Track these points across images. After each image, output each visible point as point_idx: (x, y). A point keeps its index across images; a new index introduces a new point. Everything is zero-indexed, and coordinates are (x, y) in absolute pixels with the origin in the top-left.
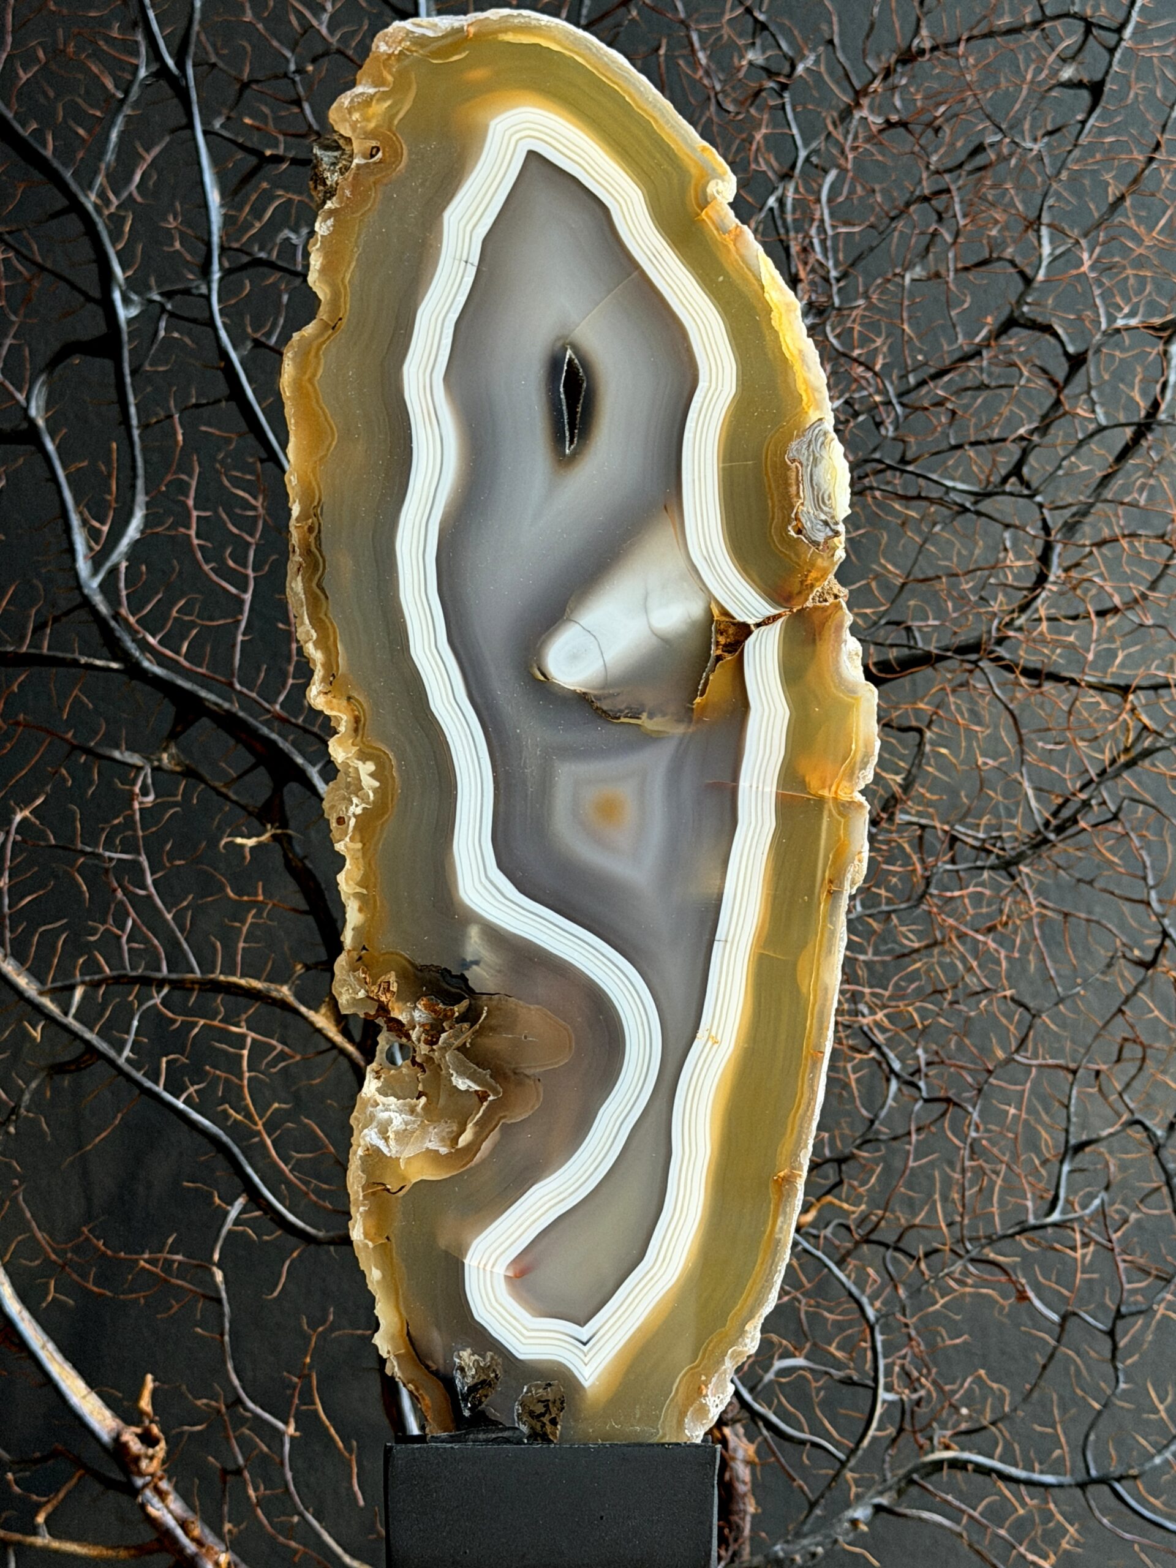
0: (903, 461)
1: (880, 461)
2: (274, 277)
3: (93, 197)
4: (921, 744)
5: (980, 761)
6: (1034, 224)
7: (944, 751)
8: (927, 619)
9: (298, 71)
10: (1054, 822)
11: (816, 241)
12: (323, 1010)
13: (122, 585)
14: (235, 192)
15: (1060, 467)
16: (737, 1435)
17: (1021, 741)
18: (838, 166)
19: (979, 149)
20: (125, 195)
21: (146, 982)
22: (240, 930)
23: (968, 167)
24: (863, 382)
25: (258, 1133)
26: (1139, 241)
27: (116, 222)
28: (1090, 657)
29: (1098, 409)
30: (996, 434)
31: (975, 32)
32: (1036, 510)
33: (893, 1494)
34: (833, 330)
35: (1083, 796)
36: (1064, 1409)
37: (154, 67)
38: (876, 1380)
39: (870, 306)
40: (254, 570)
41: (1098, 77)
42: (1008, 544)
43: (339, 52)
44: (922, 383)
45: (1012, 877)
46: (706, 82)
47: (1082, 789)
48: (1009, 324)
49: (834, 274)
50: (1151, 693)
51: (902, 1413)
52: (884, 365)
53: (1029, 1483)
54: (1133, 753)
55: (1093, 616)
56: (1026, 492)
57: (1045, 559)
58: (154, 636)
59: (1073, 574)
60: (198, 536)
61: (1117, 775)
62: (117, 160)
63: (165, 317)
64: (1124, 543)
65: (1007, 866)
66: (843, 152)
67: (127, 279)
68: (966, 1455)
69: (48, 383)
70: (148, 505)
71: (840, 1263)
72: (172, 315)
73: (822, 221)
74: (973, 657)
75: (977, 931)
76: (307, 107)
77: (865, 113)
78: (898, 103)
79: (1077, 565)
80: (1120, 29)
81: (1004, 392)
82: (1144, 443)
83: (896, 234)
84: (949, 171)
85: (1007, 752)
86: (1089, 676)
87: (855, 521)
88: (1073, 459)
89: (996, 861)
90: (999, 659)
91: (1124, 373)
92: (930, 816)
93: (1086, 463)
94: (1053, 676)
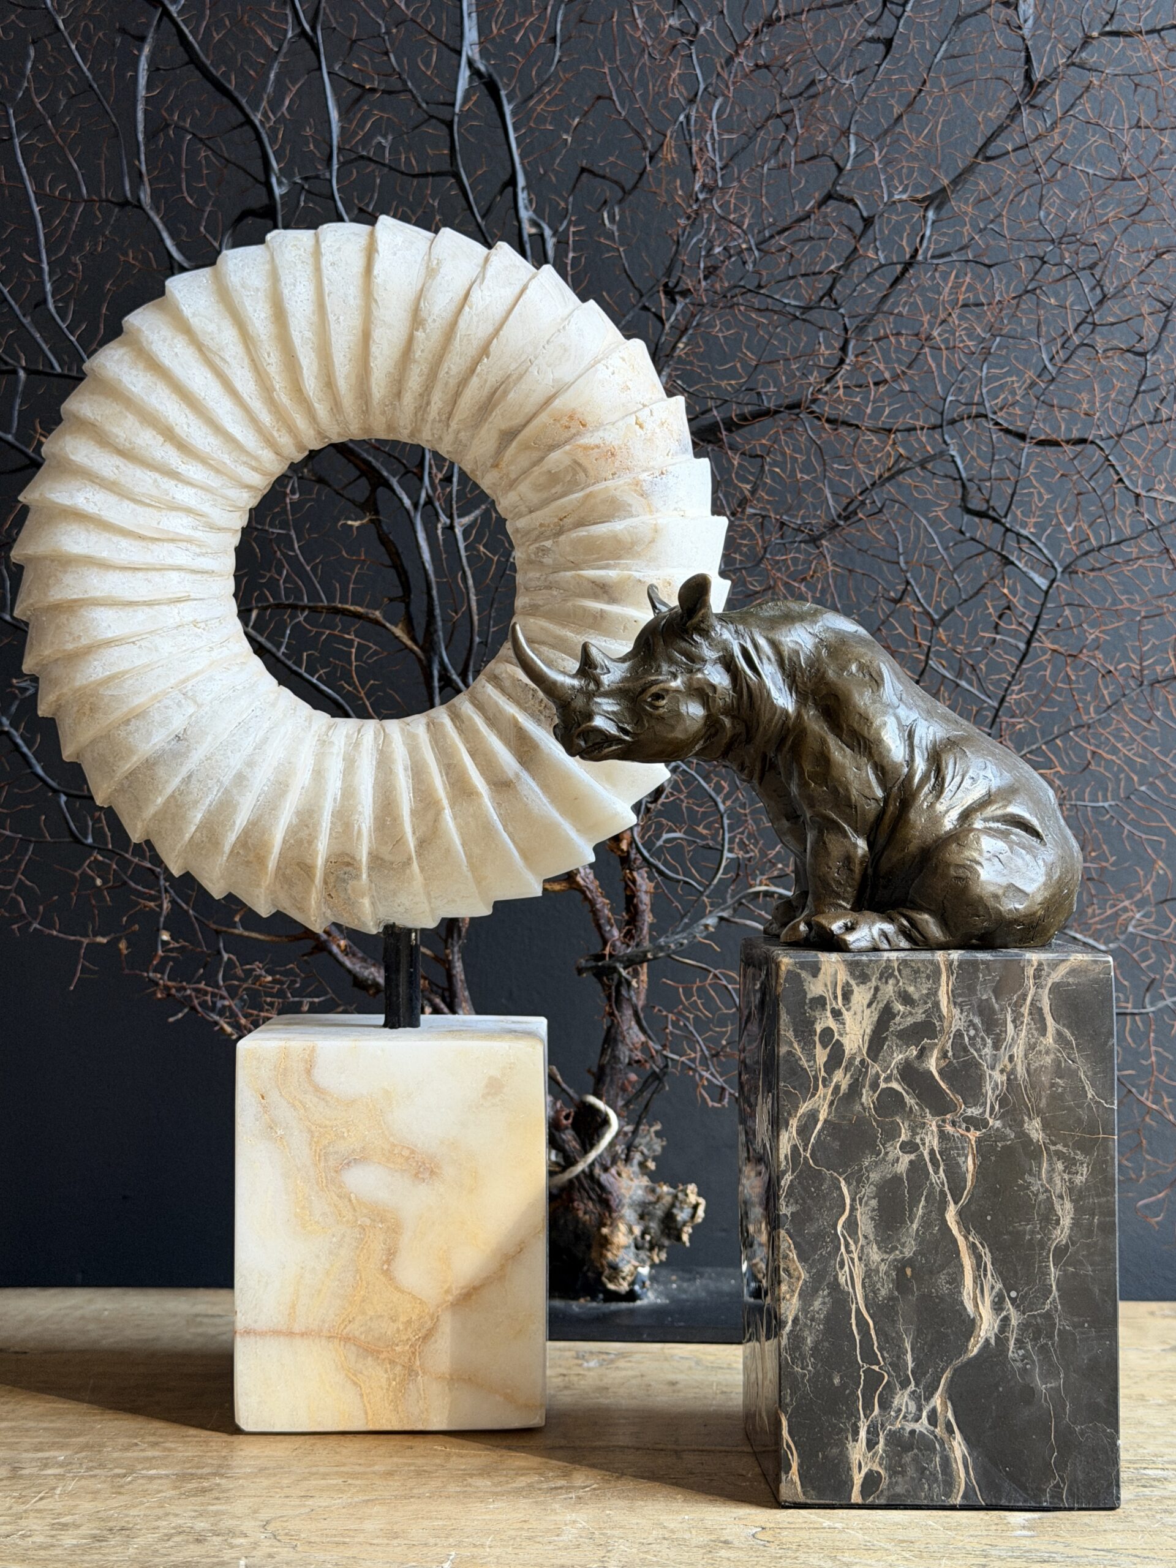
0: (760, 287)
1: (744, 287)
2: (372, 166)
3: (259, 116)
4: (762, 466)
5: (799, 476)
6: (846, 133)
7: (777, 470)
8: (769, 387)
9: (388, 32)
10: (844, 514)
11: (709, 144)
12: (400, 625)
14: (348, 111)
15: (855, 290)
16: (642, 877)
17: (825, 465)
18: (724, 95)
19: (813, 83)
20: (279, 114)
21: (294, 607)
22: (350, 577)
23: (805, 95)
24: (735, 236)
25: (361, 699)
26: (911, 145)
27: (273, 132)
28: (869, 411)
29: (880, 253)
30: (817, 269)
31: (813, 6)
32: (840, 318)
33: (731, 911)
34: (717, 202)
35: (860, 498)
37: (298, 31)
38: (723, 846)
39: (742, 187)
41: (890, 36)
42: (821, 340)
43: (412, 20)
44: (772, 237)
45: (818, 548)
46: (643, 39)
47: (861, 494)
48: (829, 197)
49: (719, 165)
50: (906, 433)
51: (737, 865)
52: (749, 225)
54: (892, 472)
55: (872, 385)
56: (833, 306)
57: (844, 349)
59: (860, 359)
61: (883, 484)
62: (274, 92)
63: (304, 193)
64: (892, 339)
65: (814, 540)
66: (727, 87)
67: (280, 169)
68: (773, 889)
69: (232, 235)
71: (707, 779)
72: (308, 192)
73: (712, 130)
74: (797, 411)
75: (795, 581)
76: (392, 56)
77: (741, 59)
78: (764, 54)
79: (863, 353)
80: (904, 5)
81: (822, 243)
82: (907, 275)
83: (759, 139)
84: (795, 97)
85: (816, 471)
86: (868, 423)
87: (727, 325)
88: (864, 285)
89: (807, 538)
90: (812, 412)
91: (898, 230)
92: (768, 510)
93: (871, 288)
94: (845, 423)
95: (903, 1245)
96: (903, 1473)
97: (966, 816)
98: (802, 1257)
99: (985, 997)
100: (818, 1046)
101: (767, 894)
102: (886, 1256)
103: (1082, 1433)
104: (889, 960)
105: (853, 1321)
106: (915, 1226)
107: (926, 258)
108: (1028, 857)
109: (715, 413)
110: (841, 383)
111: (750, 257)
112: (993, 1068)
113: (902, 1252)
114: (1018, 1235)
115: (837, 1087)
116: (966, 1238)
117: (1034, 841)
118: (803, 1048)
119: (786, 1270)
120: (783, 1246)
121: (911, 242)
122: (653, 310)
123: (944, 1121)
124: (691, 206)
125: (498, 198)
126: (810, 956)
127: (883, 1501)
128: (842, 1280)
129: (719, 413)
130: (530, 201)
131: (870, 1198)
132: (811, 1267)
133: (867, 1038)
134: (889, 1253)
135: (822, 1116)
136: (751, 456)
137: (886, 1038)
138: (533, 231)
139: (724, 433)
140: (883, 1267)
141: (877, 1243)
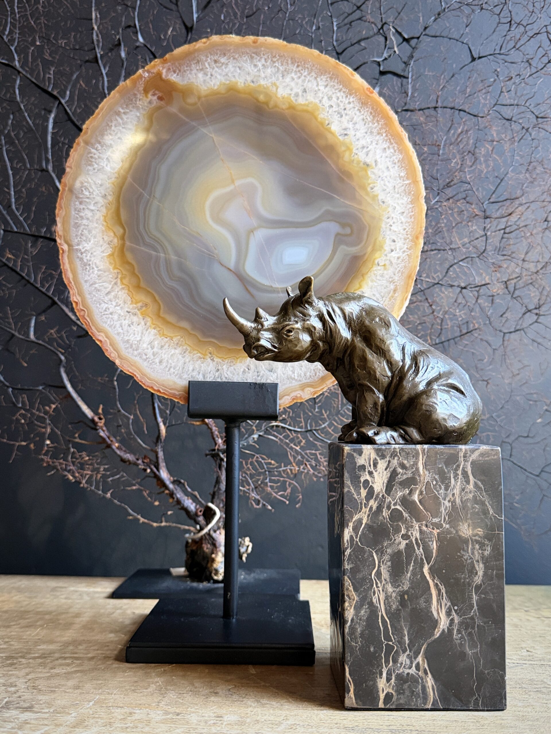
33: (263, 433)
36: (303, 415)
53: (295, 431)
95: (403, 584)
96: (403, 693)
97: (429, 383)
98: (355, 590)
99: (440, 466)
100: (362, 488)
102: (395, 589)
103: (488, 673)
104: (395, 448)
105: (380, 620)
106: (409, 575)
108: (459, 402)
112: (445, 499)
113: (403, 588)
114: (457, 580)
115: (371, 508)
116: (433, 581)
117: (461, 396)
118: (355, 489)
119: (348, 596)
120: (346, 584)
123: (422, 524)
126: (357, 446)
127: (394, 707)
128: (374, 601)
131: (387, 561)
132: (360, 594)
133: (385, 485)
134: (397, 588)
135: (364, 522)
137: (394, 485)
140: (394, 595)
141: (391, 583)
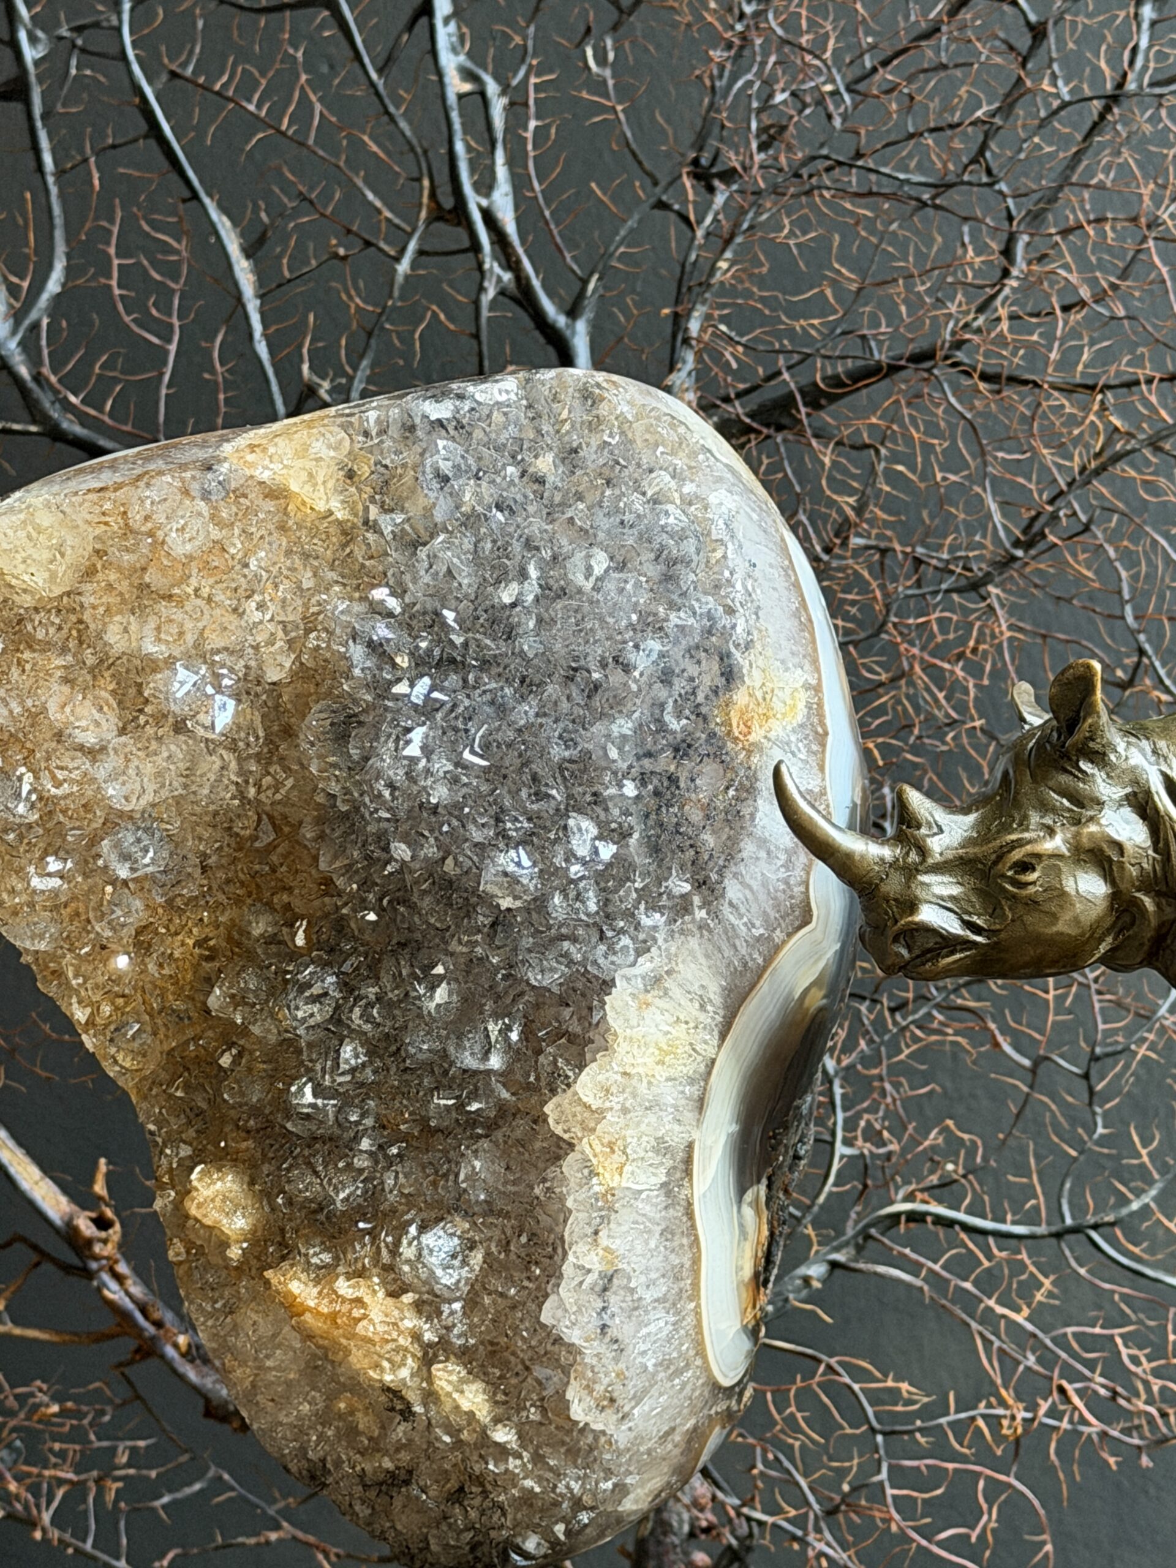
0: (856, 155)
1: (827, 157)
4: (874, 464)
5: (939, 476)
7: (900, 468)
8: (880, 325)
10: (1023, 538)
13: (44, 342)
15: (1020, 150)
17: (982, 454)
24: (811, 72)
28: (1054, 355)
29: (1060, 83)
30: (956, 119)
33: (851, 1251)
34: (776, 18)
35: (1050, 509)
36: (1040, 1158)
38: (833, 1134)
40: (180, 318)
42: (967, 239)
44: (874, 70)
45: (982, 599)
47: (1051, 502)
50: (1122, 391)
51: (859, 1167)
52: (835, 51)
53: (997, 1234)
54: (1104, 458)
55: (1058, 312)
56: (985, 179)
57: (1008, 252)
58: (76, 395)
59: (1037, 267)
60: (120, 286)
61: (1088, 483)
63: (76, 52)
64: (1090, 230)
65: (975, 587)
67: (32, 18)
70: (69, 256)
72: (83, 50)
74: (927, 364)
75: (944, 660)
79: (1041, 257)
81: (961, 72)
82: (1110, 118)
85: (968, 467)
86: (1052, 375)
87: (803, 225)
88: (1036, 140)
89: (963, 582)
90: (955, 365)
91: (1091, 38)
92: (890, 540)
93: (1050, 144)
94: (1013, 380)
101: (915, 1217)
107: (1141, 87)
109: (786, 376)
110: (1003, 312)
111: (837, 106)
121: (1113, 60)
122: (676, 207)
124: (732, 28)
125: (405, 37)
129: (792, 376)
130: (462, 38)
136: (853, 447)
138: (467, 87)
139: (803, 410)
